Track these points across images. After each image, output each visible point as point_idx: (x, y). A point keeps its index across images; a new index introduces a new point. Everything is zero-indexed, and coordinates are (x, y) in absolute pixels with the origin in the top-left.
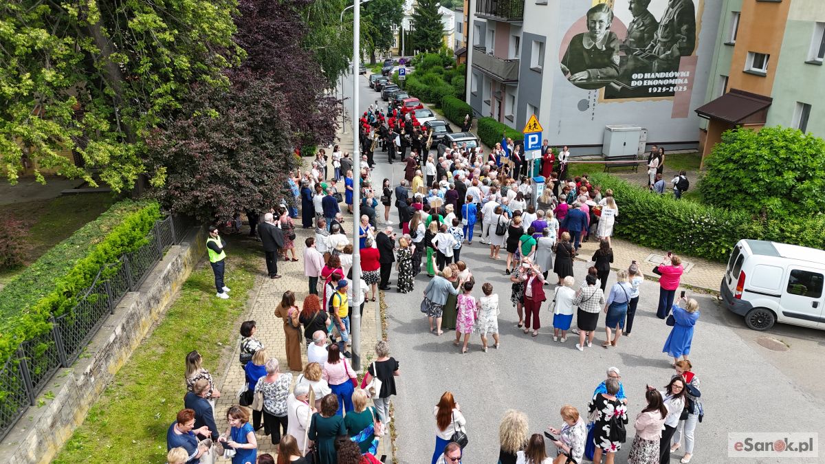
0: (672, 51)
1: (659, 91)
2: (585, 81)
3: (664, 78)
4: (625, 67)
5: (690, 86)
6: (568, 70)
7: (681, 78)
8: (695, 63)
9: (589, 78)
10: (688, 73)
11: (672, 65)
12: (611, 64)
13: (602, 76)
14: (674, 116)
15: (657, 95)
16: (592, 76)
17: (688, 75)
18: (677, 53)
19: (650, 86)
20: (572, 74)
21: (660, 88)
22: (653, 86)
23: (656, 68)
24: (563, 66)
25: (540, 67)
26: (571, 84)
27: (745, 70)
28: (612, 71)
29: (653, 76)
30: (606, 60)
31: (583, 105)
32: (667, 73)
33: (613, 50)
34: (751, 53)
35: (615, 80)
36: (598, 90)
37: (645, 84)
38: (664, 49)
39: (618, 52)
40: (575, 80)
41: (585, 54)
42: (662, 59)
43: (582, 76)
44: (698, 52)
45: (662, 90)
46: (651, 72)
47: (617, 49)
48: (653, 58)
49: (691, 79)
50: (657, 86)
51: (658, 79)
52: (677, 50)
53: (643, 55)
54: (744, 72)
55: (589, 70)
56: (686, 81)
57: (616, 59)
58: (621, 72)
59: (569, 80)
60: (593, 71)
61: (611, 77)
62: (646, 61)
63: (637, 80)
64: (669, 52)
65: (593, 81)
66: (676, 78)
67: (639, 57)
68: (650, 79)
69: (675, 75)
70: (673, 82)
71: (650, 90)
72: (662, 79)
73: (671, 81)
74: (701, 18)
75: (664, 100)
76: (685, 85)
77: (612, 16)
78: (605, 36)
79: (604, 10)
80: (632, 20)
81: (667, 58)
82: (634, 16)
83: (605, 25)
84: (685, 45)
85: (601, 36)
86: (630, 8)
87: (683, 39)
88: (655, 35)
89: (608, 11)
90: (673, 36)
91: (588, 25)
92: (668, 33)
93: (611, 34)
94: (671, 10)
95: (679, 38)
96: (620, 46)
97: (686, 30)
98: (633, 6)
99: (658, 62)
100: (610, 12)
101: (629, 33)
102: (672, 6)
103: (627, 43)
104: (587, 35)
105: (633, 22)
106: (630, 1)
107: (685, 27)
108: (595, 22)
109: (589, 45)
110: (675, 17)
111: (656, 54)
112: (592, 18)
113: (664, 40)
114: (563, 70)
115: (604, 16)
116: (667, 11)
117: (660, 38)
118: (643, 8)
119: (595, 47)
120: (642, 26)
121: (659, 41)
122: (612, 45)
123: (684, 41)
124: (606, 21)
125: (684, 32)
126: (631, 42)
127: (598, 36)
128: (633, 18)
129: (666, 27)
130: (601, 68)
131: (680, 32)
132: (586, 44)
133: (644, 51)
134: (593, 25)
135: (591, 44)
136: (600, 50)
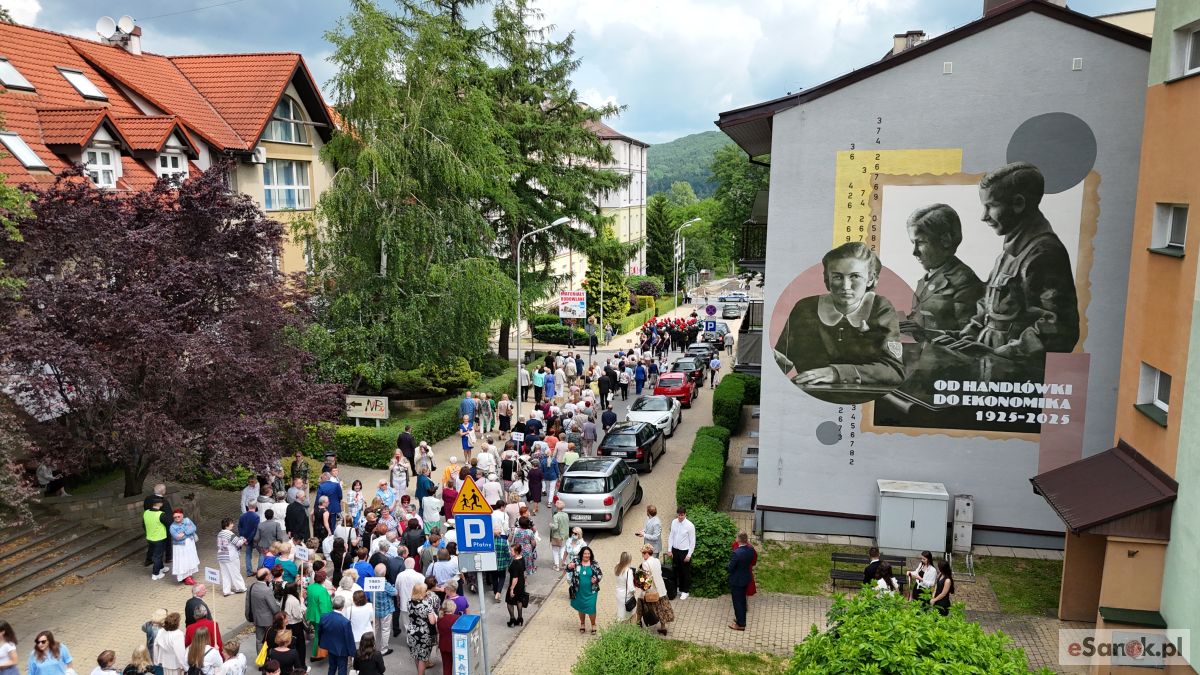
0: (1024, 342)
1: (1001, 419)
2: (829, 387)
3: (1012, 395)
5: (1077, 414)
6: (792, 363)
7: (1054, 397)
8: (1083, 365)
9: (837, 382)
10: (1069, 388)
11: (1028, 368)
12: (885, 357)
13: (866, 379)
15: (996, 426)
16: (842, 377)
17: (1069, 392)
18: (1036, 345)
19: (979, 408)
20: (800, 371)
21: (1003, 415)
22: (985, 409)
23: (988, 371)
24: (780, 355)
26: (798, 390)
27: (1138, 403)
28: (888, 372)
29: (983, 387)
30: (872, 350)
31: (829, 434)
32: (1017, 385)
33: (886, 330)
34: (1147, 366)
35: (895, 390)
36: (859, 406)
37: (966, 400)
38: (1004, 335)
39: (897, 335)
40: (807, 383)
41: (824, 335)
42: (1001, 355)
43: (822, 375)
44: (1087, 344)
45: (1007, 418)
46: (978, 379)
47: (895, 328)
48: (980, 351)
49: (1078, 400)
50: (997, 409)
51: (997, 395)
52: (1035, 340)
53: (956, 344)
54: (1137, 408)
55: (836, 366)
56: (1066, 405)
57: (895, 347)
59: (794, 381)
60: (845, 369)
61: (885, 383)
62: (962, 355)
63: (946, 393)
64: (1016, 342)
65: (846, 387)
66: (1041, 396)
67: (947, 348)
68: (978, 393)
69: (1035, 390)
70: (1033, 403)
71: (979, 416)
72: (1005, 395)
73: (1027, 401)
74: (1088, 276)
75: (1016, 439)
76: (1065, 411)
77: (879, 267)
78: (866, 303)
79: (859, 254)
80: (922, 276)
81: (1013, 354)
82: (928, 268)
83: (863, 283)
84: (1054, 330)
85: (857, 299)
86: (917, 253)
87: (1048, 317)
88: (979, 306)
89: (869, 256)
90: (1023, 311)
91: (827, 281)
92: (1008, 303)
93: (878, 300)
94: (1011, 258)
95: (1037, 316)
96: (902, 325)
97: (1053, 300)
98: (921, 248)
99: (992, 361)
100: (872, 258)
101: (918, 300)
102: (1014, 251)
103: (917, 319)
104: (827, 299)
105: (926, 278)
106: (914, 238)
107: (1049, 294)
108: (841, 276)
109: (833, 318)
110: (1024, 272)
111: (986, 344)
112: (833, 268)
113: (1002, 317)
114: (780, 363)
115: (860, 266)
116: (1003, 261)
117: (991, 313)
118: (946, 253)
119: (845, 323)
120: (947, 288)
121: (989, 317)
122: (883, 322)
123: (1052, 321)
124: (866, 276)
125: (1049, 305)
126: (924, 317)
127: (850, 302)
128: (925, 272)
129: (1003, 291)
130: (861, 364)
131: (1038, 303)
132: (826, 317)
133: (958, 337)
134: (837, 282)
135: (836, 317)
136: (856, 331)
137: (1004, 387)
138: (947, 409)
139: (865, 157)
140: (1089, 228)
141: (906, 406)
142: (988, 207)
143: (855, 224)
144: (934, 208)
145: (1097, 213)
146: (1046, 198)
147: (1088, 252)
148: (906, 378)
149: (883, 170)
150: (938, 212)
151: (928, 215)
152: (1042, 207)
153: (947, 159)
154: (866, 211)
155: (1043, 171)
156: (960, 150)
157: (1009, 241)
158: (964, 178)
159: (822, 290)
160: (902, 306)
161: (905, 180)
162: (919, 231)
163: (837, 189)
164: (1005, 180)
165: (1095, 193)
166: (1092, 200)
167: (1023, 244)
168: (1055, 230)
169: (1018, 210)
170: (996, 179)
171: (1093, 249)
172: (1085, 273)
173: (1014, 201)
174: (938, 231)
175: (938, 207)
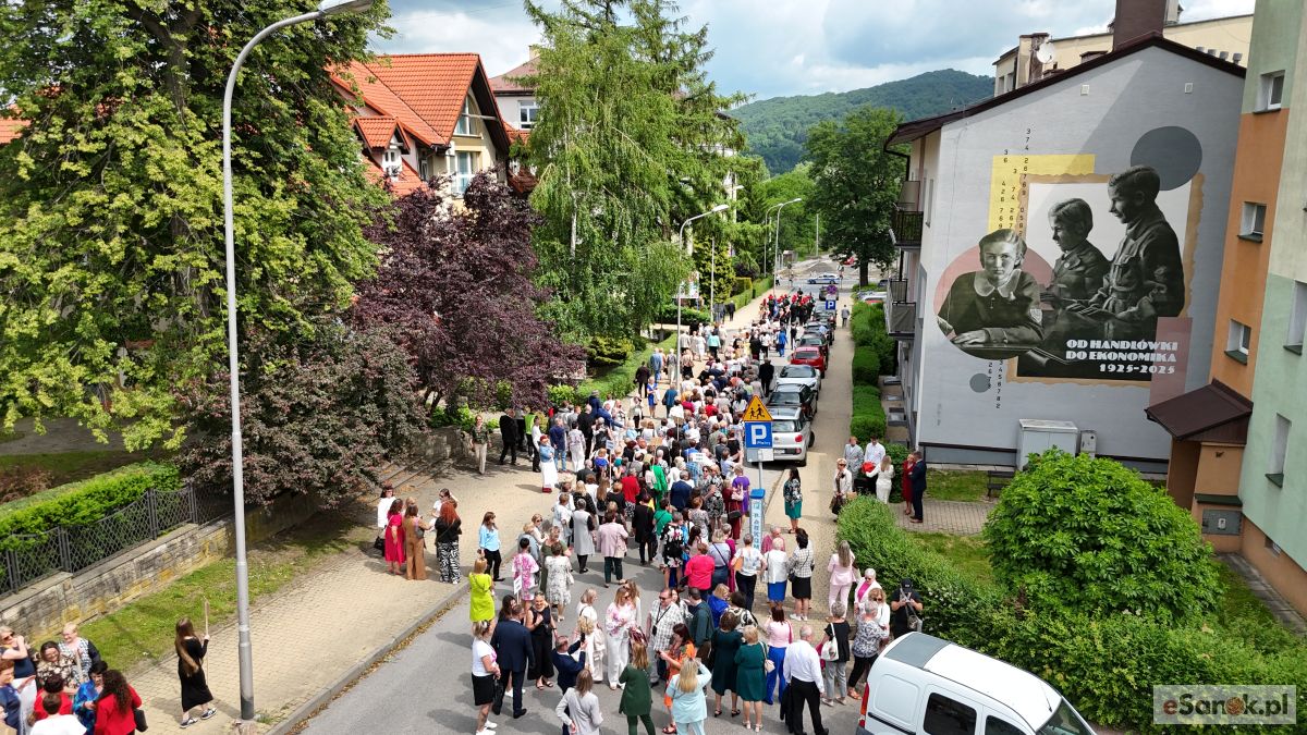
0: (1140, 308)
1: (1120, 370)
2: (981, 346)
3: (1129, 351)
4: (1052, 329)
5: (1181, 365)
6: (951, 327)
7: (1162, 352)
8: (1187, 327)
9: (988, 342)
10: (1175, 344)
11: (1142, 330)
12: (1028, 322)
13: (1012, 339)
15: (1116, 376)
16: (993, 338)
17: (1175, 348)
18: (1150, 311)
19: (1102, 362)
21: (1122, 367)
22: (1108, 362)
23: (1110, 332)
24: (942, 321)
26: (956, 349)
27: (1227, 349)
28: (1030, 334)
30: (1017, 316)
31: (980, 383)
32: (1134, 343)
33: (1029, 299)
34: (1236, 321)
35: (1035, 348)
36: (1005, 361)
37: (1092, 356)
38: (1124, 303)
39: (1038, 303)
40: (963, 343)
41: (980, 305)
42: (1122, 319)
43: (976, 337)
44: (1190, 310)
45: (1125, 369)
47: (1036, 298)
48: (1105, 316)
49: (1182, 354)
50: (1116, 363)
51: (1117, 351)
52: (1149, 307)
53: (1085, 311)
54: (1226, 354)
55: (988, 329)
56: (1172, 358)
57: (1036, 314)
58: (1046, 334)
59: (953, 342)
60: (995, 332)
61: (1027, 342)
62: (1089, 319)
63: (1076, 349)
64: (1134, 309)
65: (995, 346)
66: (1153, 351)
67: (1078, 314)
68: (1101, 350)
69: (1148, 347)
70: (1146, 357)
71: (1103, 368)
72: (1124, 351)
73: (1141, 356)
74: (1192, 256)
75: (1132, 385)
76: (1170, 364)
77: (1025, 249)
78: (1014, 278)
79: (1009, 239)
80: (1060, 256)
81: (1131, 318)
82: (1064, 250)
83: (1012, 262)
84: (1165, 299)
85: (1006, 276)
86: (1056, 238)
87: (1160, 289)
88: (1105, 280)
89: (1017, 240)
90: (1140, 283)
91: (982, 260)
92: (1129, 278)
93: (1023, 275)
94: (1131, 241)
95: (1152, 287)
96: (1042, 295)
97: (1165, 274)
98: (1059, 234)
99: (1114, 324)
100: (1020, 242)
101: (1056, 275)
102: (1134, 236)
103: (1054, 291)
104: (981, 274)
105: (1063, 258)
106: (1053, 225)
107: (1161, 270)
108: (994, 256)
109: (986, 290)
110: (1141, 253)
111: (1110, 311)
112: (988, 249)
113: (1124, 289)
114: (942, 327)
115: (1008, 247)
116: (1125, 244)
117: (1114, 286)
118: (1080, 238)
119: (996, 294)
120: (1079, 266)
121: (1113, 289)
122: (1027, 293)
123: (1162, 292)
124: (1014, 256)
125: (1161, 279)
126: (1060, 289)
127: (1000, 277)
128: (1062, 253)
129: (1124, 268)
130: (1008, 327)
131: (1153, 278)
132: (979, 289)
133: (1087, 305)
134: (991, 261)
135: (989, 289)
136: (1004, 300)
137: (1123, 345)
138: (1077, 362)
139: (1016, 160)
140: (1194, 218)
141: (1044, 360)
142: (1114, 201)
143: (1005, 214)
144: (1071, 202)
145: (1201, 205)
146: (1161, 194)
148: (1045, 337)
149: (1031, 171)
150: (1074, 205)
151: (1066, 207)
152: (1157, 201)
153: (1082, 163)
154: (1015, 204)
155: (1158, 172)
156: (1093, 156)
157: (1130, 228)
158: (1095, 178)
159: (978, 268)
161: (1047, 179)
162: (1058, 220)
163: (993, 186)
164: (1129, 179)
165: (1199, 189)
166: (1197, 196)
167: (1142, 230)
168: (1168, 220)
169: (1139, 203)
170: (1122, 178)
171: (1197, 234)
172: (1191, 254)
173: (1136, 197)
174: (1073, 222)
175: (1075, 200)
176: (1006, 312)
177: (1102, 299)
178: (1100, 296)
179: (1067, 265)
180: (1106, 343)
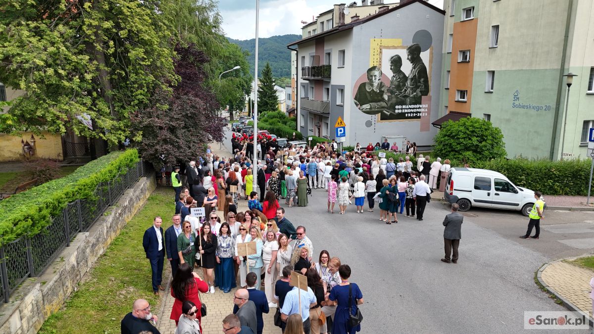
0: (417, 93)
1: (412, 115)
2: (369, 110)
3: (414, 108)
4: (391, 102)
5: (429, 113)
6: (359, 103)
7: (423, 108)
8: (430, 99)
9: (371, 108)
10: (427, 105)
11: (417, 101)
12: (383, 100)
13: (378, 106)
14: (422, 130)
15: (410, 118)
16: (372, 106)
17: (427, 106)
18: (420, 94)
19: (406, 113)
20: (361, 106)
21: (412, 114)
22: (408, 113)
23: (408, 102)
24: (355, 101)
25: (342, 104)
26: (360, 111)
27: (456, 100)
28: (384, 104)
29: (407, 107)
30: (380, 98)
31: (369, 124)
32: (415, 105)
33: (383, 92)
34: (458, 90)
35: (386, 109)
37: (403, 112)
38: (412, 92)
39: (386, 93)
40: (363, 109)
41: (367, 94)
42: (412, 98)
43: (367, 106)
44: (431, 93)
47: (386, 91)
48: (406, 97)
49: (429, 109)
50: (410, 113)
51: (411, 109)
52: (420, 92)
53: (401, 95)
54: (456, 101)
55: (371, 103)
56: (426, 110)
57: (386, 97)
58: (389, 105)
59: (359, 109)
60: (373, 104)
61: (383, 107)
62: (402, 98)
63: (398, 109)
64: (415, 94)
65: (373, 109)
66: (421, 108)
67: (399, 96)
68: (406, 109)
71: (406, 115)
73: (418, 110)
75: (415, 121)
76: (426, 112)
77: (382, 73)
78: (378, 84)
79: (376, 69)
80: (392, 76)
81: (414, 97)
82: (394, 73)
83: (378, 78)
84: (424, 90)
85: (375, 84)
86: (391, 69)
87: (422, 86)
88: (406, 84)
89: (379, 70)
90: (416, 85)
91: (368, 78)
92: (413, 83)
93: (381, 83)
94: (414, 70)
95: (420, 86)
96: (387, 90)
97: (423, 81)
98: (392, 67)
99: (409, 99)
101: (391, 82)
102: (414, 68)
103: (391, 88)
104: (368, 83)
105: (394, 76)
106: (390, 64)
107: (422, 80)
108: (372, 76)
109: (370, 89)
110: (416, 74)
111: (408, 95)
112: (370, 74)
113: (412, 87)
114: (355, 103)
115: (376, 73)
116: (412, 71)
117: (409, 86)
118: (398, 69)
119: (373, 90)
120: (398, 79)
122: (383, 89)
123: (423, 87)
124: (378, 76)
125: (422, 83)
126: (393, 87)
127: (374, 84)
129: (412, 79)
130: (377, 102)
131: (420, 82)
132: (368, 89)
133: (401, 93)
134: (371, 78)
135: (370, 88)
136: (376, 92)
137: (412, 106)
138: (399, 114)
139: (378, 40)
140: (431, 61)
141: (388, 114)
142: (408, 55)
143: (375, 61)
145: (433, 57)
146: (421, 53)
147: (431, 67)
149: (383, 45)
150: (396, 57)
151: (394, 58)
153: (398, 42)
154: (378, 57)
155: (421, 45)
156: (401, 39)
157: (413, 65)
158: (402, 47)
159: (367, 81)
160: (388, 84)
161: (388, 47)
162: (392, 63)
163: (371, 50)
164: (412, 48)
165: (432, 52)
166: (431, 53)
167: (416, 66)
168: (424, 62)
169: (415, 56)
170: (410, 48)
171: (432, 67)
172: (430, 74)
173: (414, 53)
174: (396, 62)
175: (396, 55)
176: (376, 97)
177: (406, 90)
178: (405, 90)
179: (395, 79)
180: (407, 106)
